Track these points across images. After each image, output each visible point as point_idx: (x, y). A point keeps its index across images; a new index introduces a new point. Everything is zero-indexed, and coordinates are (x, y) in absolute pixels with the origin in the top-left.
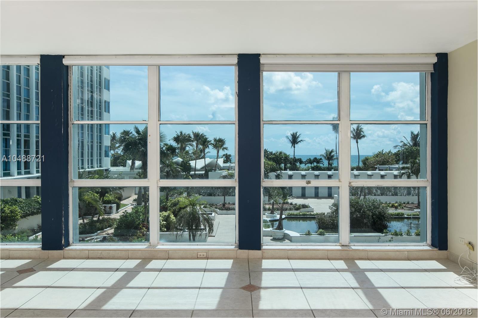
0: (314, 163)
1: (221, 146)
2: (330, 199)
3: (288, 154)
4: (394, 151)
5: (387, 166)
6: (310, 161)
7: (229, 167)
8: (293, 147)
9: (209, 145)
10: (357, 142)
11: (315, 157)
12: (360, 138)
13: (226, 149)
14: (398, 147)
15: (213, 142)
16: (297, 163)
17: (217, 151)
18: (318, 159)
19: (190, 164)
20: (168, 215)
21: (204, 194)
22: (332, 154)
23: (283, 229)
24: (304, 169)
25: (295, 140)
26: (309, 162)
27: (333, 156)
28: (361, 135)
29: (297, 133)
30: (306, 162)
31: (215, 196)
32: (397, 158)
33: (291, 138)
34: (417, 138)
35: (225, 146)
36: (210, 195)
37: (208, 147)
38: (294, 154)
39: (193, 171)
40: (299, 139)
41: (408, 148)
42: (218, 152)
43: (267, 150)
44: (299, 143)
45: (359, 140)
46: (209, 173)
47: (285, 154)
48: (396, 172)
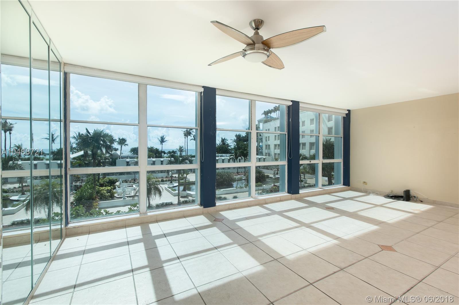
0: (172, 154)
1: (123, 143)
3: (158, 148)
6: (169, 152)
8: (161, 144)
11: (173, 150)
13: (127, 145)
16: (163, 154)
18: (175, 151)
22: (182, 148)
23: (186, 191)
24: (165, 157)
25: (162, 140)
27: (183, 150)
29: (164, 136)
33: (160, 139)
34: (224, 141)
37: (114, 143)
38: (162, 149)
40: (165, 140)
41: (221, 146)
42: (121, 147)
44: (165, 142)
46: (116, 160)
47: (156, 149)
48: (223, 158)
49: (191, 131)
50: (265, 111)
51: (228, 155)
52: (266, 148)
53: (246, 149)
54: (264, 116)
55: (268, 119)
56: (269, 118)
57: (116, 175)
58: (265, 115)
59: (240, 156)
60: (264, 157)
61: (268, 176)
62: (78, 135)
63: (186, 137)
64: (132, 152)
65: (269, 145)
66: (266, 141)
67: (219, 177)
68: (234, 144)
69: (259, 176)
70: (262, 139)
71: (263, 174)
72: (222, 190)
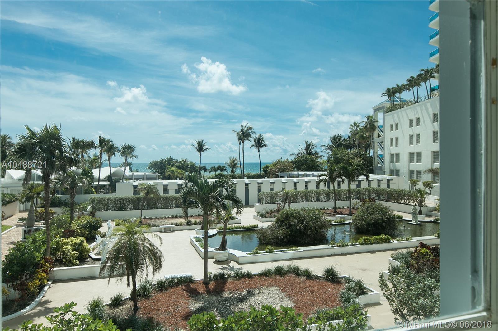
0: (218, 171)
1: (129, 153)
2: (249, 208)
3: (194, 162)
4: (292, 159)
5: (288, 173)
6: (215, 170)
7: (132, 176)
8: (199, 155)
9: (115, 153)
10: (259, 151)
12: (262, 147)
13: (136, 156)
14: (294, 155)
15: (120, 148)
16: (202, 171)
17: (125, 159)
18: (222, 166)
19: (92, 173)
20: (80, 243)
21: (113, 208)
22: (236, 162)
23: (227, 249)
24: (208, 176)
25: (201, 148)
26: (213, 170)
27: (236, 164)
28: (262, 144)
29: (203, 141)
30: (211, 170)
31: (126, 210)
32: (294, 166)
33: (197, 146)
34: (310, 147)
35: (134, 154)
36: (120, 209)
38: (200, 162)
39: (96, 181)
40: (205, 147)
41: (304, 157)
43: (172, 158)
44: (205, 151)
45: (260, 149)
46: (117, 183)
47: (191, 162)
48: (306, 179)
49: (250, 131)
50: (388, 90)
51: (316, 173)
52: (392, 161)
53: (350, 161)
54: (386, 98)
55: (395, 103)
56: (397, 101)
57: (112, 211)
58: (389, 96)
59: (340, 177)
60: (389, 177)
61: (400, 219)
62: (71, 141)
63: (242, 143)
64: (152, 169)
65: (398, 155)
66: (391, 145)
67: (296, 221)
68: (328, 153)
69: (382, 219)
70: (382, 142)
71: (389, 215)
72: (302, 249)
